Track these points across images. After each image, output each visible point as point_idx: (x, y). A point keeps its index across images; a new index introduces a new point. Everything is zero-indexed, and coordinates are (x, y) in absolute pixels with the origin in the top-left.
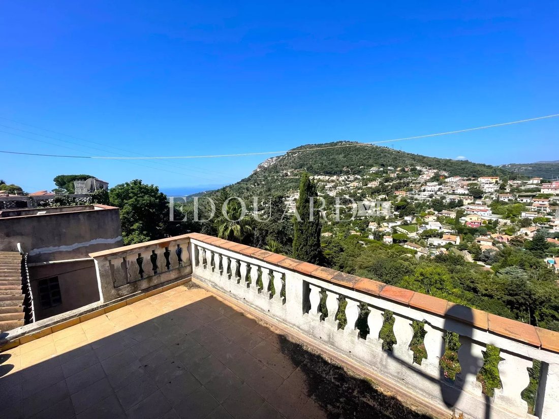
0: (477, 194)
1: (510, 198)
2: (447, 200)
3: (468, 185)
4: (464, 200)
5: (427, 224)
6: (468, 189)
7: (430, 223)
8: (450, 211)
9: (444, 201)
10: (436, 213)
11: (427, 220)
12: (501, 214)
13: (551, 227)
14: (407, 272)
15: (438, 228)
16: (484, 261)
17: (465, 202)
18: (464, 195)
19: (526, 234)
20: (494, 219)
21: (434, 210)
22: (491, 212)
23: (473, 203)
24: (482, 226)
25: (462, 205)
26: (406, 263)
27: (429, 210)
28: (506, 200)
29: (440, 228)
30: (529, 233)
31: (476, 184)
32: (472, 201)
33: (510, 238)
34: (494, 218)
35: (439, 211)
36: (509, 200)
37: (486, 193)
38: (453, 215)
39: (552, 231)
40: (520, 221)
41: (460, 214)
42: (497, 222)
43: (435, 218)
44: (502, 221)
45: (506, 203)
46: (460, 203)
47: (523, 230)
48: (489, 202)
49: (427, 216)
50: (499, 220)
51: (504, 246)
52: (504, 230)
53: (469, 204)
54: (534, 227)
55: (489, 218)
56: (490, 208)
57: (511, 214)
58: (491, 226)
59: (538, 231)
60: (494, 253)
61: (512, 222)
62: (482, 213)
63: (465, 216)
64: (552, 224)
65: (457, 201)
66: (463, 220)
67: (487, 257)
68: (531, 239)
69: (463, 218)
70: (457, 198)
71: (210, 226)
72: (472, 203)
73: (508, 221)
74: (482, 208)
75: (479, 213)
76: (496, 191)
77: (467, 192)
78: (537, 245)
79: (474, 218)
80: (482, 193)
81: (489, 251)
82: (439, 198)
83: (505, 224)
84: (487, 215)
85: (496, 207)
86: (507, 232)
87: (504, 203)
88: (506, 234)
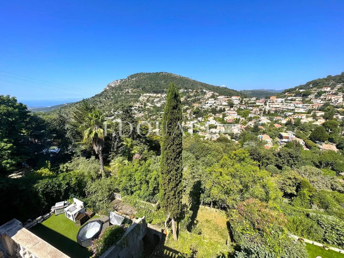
0: (231, 105)
1: (244, 107)
2: (218, 109)
3: (228, 100)
4: (226, 108)
5: (209, 121)
6: (228, 103)
7: (211, 121)
8: (219, 114)
9: (217, 109)
10: (213, 115)
11: (209, 119)
12: (241, 115)
13: (260, 121)
14: (207, 150)
15: (215, 124)
16: (235, 139)
17: (226, 109)
18: (226, 105)
19: (251, 125)
20: (238, 118)
21: (212, 114)
22: (237, 114)
23: (230, 110)
24: (234, 122)
25: (225, 111)
26: (207, 145)
27: (210, 114)
28: (243, 108)
29: (216, 123)
30: (251, 124)
31: (231, 100)
32: (229, 109)
33: (245, 127)
34: (238, 117)
35: (215, 114)
36: (244, 108)
37: (235, 105)
38: (221, 116)
39: (260, 123)
40: (248, 118)
41: (224, 116)
42: (239, 119)
43: (213, 118)
44: (241, 119)
45: (243, 110)
46: (224, 110)
47: (250, 123)
48: (236, 109)
49: (209, 117)
50: (241, 118)
51: (243, 131)
52: (242, 123)
53: (228, 110)
54: (253, 121)
55: (236, 117)
56: (236, 112)
57: (245, 115)
58: (237, 121)
59: (255, 123)
60: (239, 135)
61: (245, 119)
62: (234, 115)
63: (226, 116)
64: (260, 119)
65: (223, 108)
66: (226, 119)
67: (236, 137)
68: (253, 127)
69: (225, 118)
70: (223, 107)
71: (74, 130)
72: (229, 110)
73: (244, 119)
74: (233, 112)
75: (232, 115)
76: (239, 103)
77: (227, 104)
78: (255, 129)
79: (230, 118)
80: (234, 104)
81: (237, 134)
82: (214, 107)
83: (243, 120)
84: (236, 116)
85: (239, 111)
86: (243, 124)
87: (242, 110)
88: (243, 125)
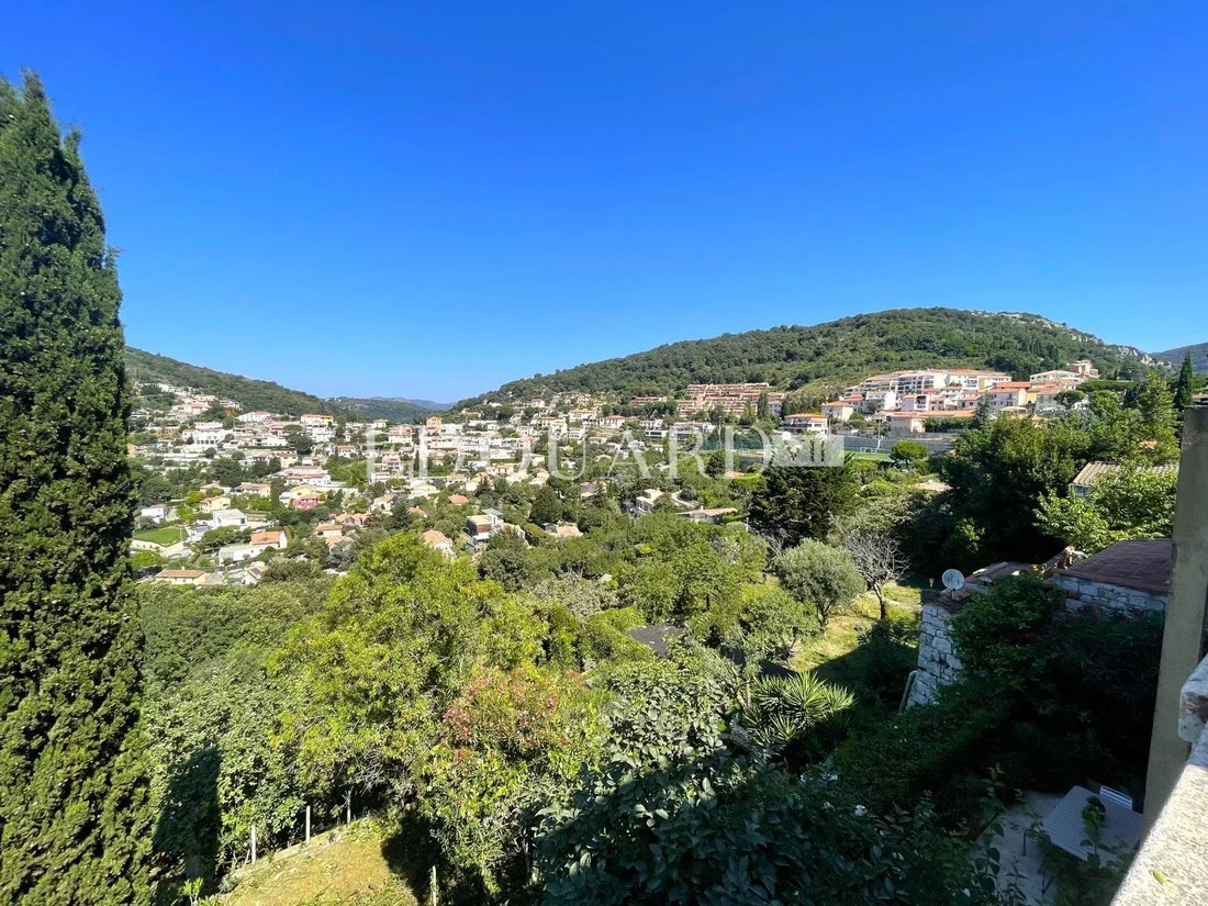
0: (302, 446)
1: (353, 451)
2: (249, 460)
3: (286, 429)
4: (282, 458)
5: (209, 517)
6: (286, 438)
7: (216, 514)
8: (257, 483)
9: (241, 462)
10: (227, 489)
11: (206, 509)
12: (345, 479)
13: (408, 491)
15: (238, 523)
16: (335, 566)
17: (285, 463)
18: (280, 448)
19: (383, 507)
20: (337, 490)
21: (222, 484)
22: (329, 477)
23: (299, 464)
24: (320, 505)
25: (279, 469)
27: (209, 486)
28: (348, 456)
29: (243, 521)
30: (384, 505)
31: (299, 428)
32: (296, 460)
33: (364, 517)
34: (336, 487)
35: (234, 485)
36: (352, 455)
37: (316, 444)
38: (265, 491)
39: (411, 497)
40: (370, 488)
41: (279, 487)
42: (340, 495)
43: (228, 501)
44: (348, 492)
45: (350, 461)
46: (275, 466)
47: (378, 502)
48: (324, 461)
49: (206, 500)
50: (344, 490)
51: (358, 532)
52: (352, 507)
53: (291, 466)
54: (388, 496)
55: (329, 489)
56: (326, 472)
57: (358, 479)
58: (333, 502)
59: (394, 499)
60: (347, 548)
61: (361, 491)
62: (316, 480)
63: (287, 489)
64: (407, 487)
65: (268, 461)
66: (286, 498)
67: (339, 557)
68: (391, 514)
69: (284, 494)
70: (268, 456)
72: (296, 464)
73: (355, 490)
74: (314, 472)
75: (311, 482)
76: (331, 440)
77: (284, 443)
78: (399, 520)
79: (306, 492)
80: (311, 443)
81: (340, 545)
82: (229, 456)
83: (353, 495)
84: (325, 485)
85: (335, 466)
86: (357, 508)
87: (345, 461)
88: (356, 512)
